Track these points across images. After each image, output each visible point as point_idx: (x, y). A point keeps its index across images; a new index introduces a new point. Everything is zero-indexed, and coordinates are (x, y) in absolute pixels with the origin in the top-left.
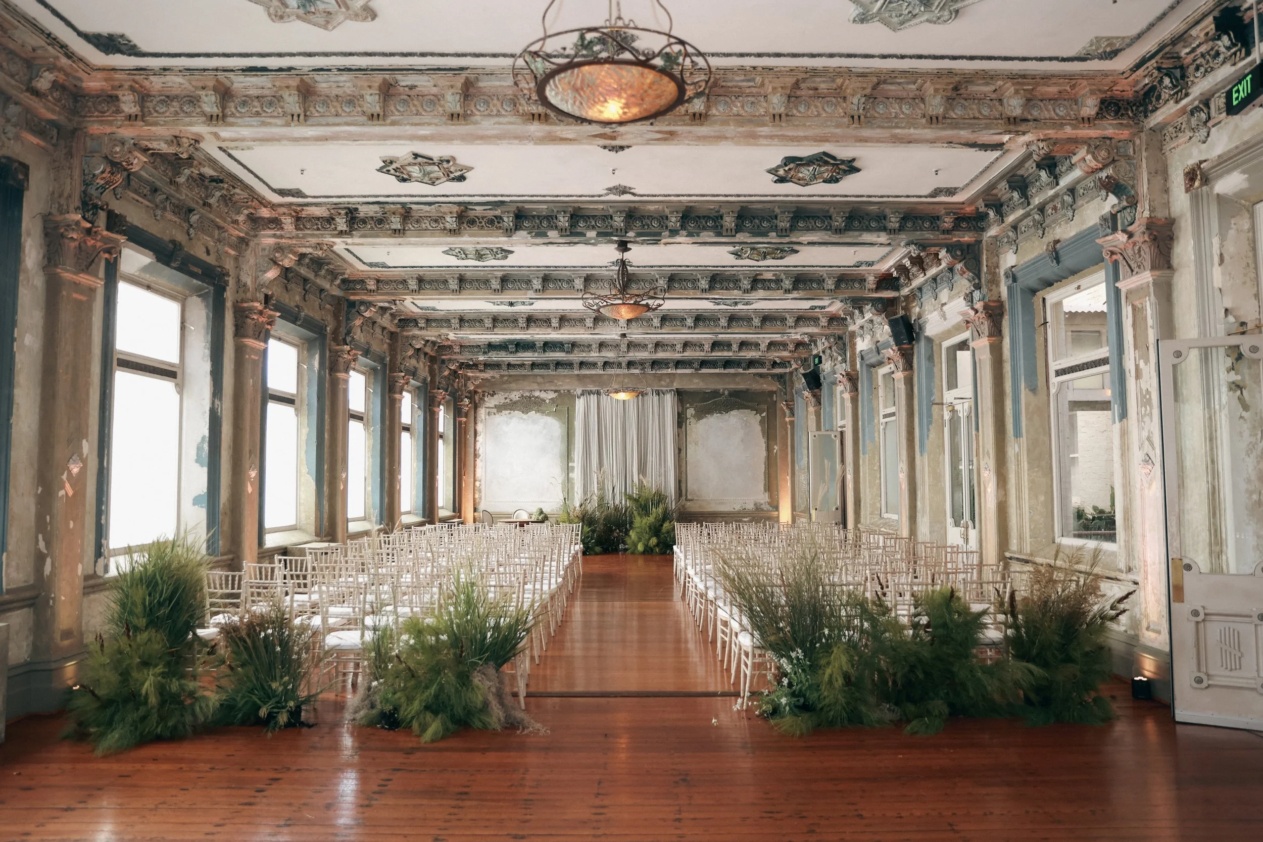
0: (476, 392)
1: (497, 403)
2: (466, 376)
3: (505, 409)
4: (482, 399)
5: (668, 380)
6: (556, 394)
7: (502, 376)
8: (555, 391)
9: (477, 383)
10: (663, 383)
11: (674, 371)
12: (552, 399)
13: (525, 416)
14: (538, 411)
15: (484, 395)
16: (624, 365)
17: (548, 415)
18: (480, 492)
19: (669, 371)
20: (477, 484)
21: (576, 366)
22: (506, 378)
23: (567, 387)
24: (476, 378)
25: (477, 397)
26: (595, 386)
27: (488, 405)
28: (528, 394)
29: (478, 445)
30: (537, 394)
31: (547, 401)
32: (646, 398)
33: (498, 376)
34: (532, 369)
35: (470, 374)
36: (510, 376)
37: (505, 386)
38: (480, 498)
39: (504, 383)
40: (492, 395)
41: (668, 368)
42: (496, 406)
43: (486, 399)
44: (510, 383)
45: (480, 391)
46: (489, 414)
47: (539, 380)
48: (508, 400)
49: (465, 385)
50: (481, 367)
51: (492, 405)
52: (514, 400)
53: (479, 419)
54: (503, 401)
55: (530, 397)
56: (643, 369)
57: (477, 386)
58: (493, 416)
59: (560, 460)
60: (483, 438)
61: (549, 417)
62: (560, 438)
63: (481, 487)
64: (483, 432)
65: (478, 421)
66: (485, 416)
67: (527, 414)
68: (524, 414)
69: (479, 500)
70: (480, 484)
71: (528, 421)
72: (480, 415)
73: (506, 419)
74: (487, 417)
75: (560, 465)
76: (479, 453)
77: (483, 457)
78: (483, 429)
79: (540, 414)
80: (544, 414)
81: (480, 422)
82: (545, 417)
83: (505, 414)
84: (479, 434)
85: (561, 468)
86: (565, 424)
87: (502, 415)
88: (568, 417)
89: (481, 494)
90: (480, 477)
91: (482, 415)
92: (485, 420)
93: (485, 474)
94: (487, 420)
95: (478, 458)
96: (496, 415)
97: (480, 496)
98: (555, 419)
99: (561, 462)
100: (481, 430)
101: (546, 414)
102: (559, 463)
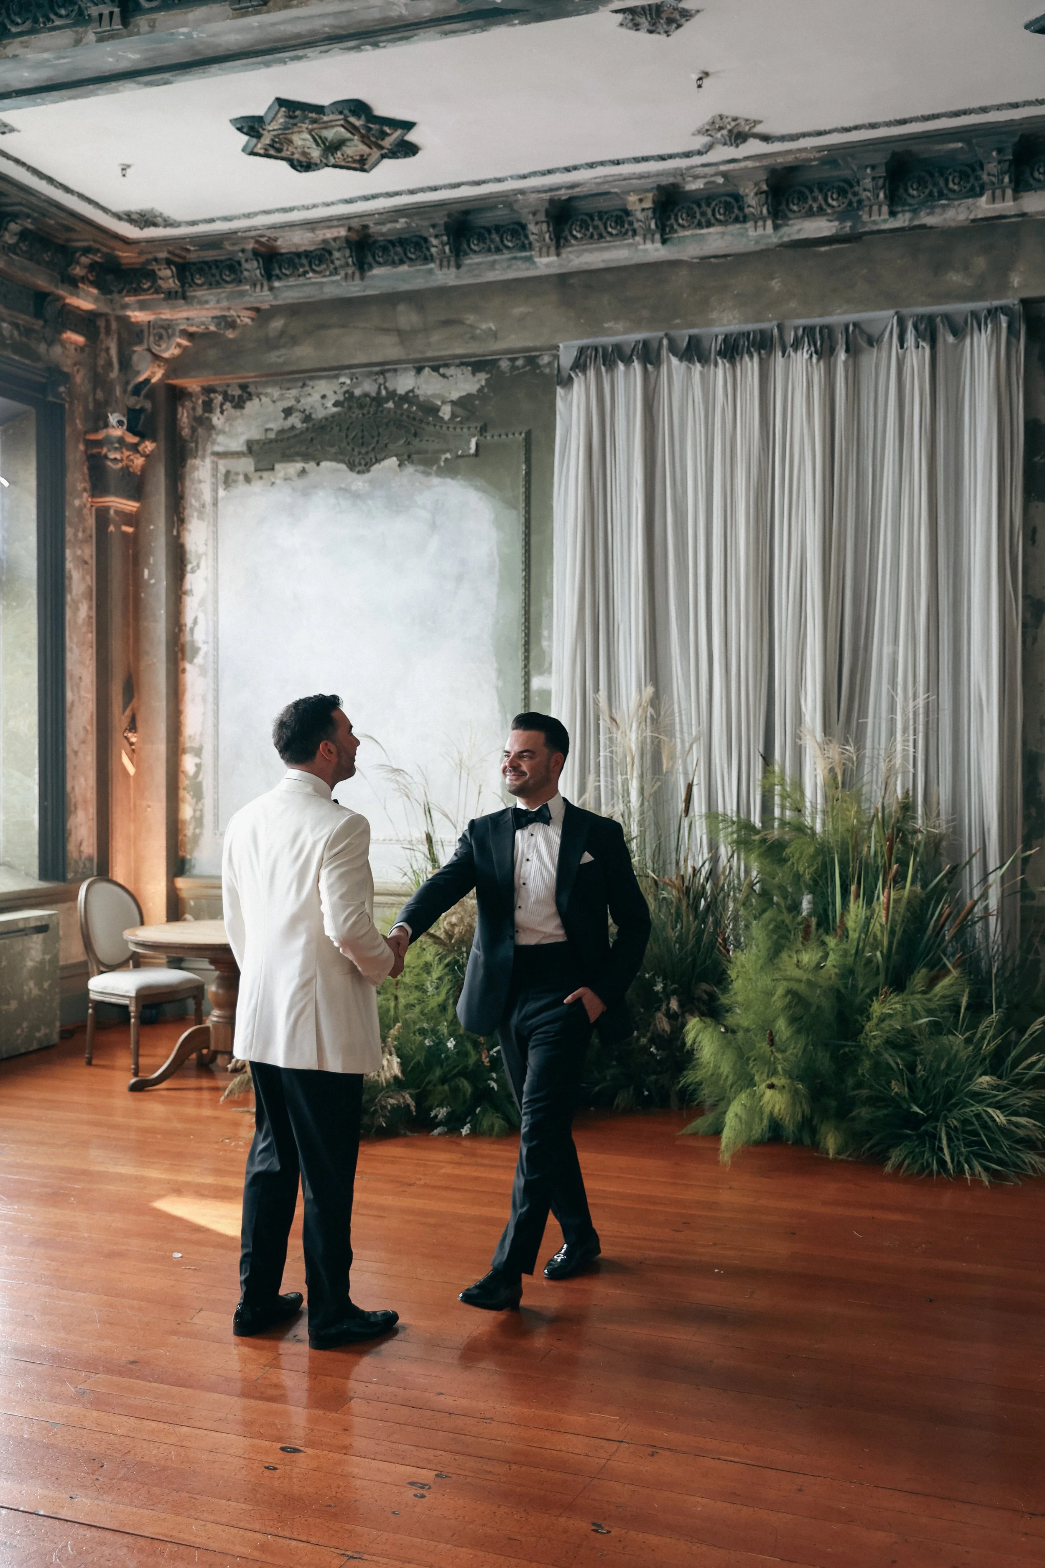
0: (177, 395)
1: (255, 434)
2: (125, 321)
3: (287, 457)
4: (202, 423)
5: (980, 263)
6: (482, 377)
7: (262, 315)
8: (478, 365)
9: (170, 351)
10: (955, 278)
11: (1007, 206)
12: (463, 403)
13: (358, 482)
14: (405, 459)
15: (208, 406)
16: (752, 202)
17: (450, 470)
18: (198, 795)
19: (984, 206)
20: (189, 763)
21: (537, 229)
22: (277, 324)
23: (515, 340)
24: (164, 331)
25: (184, 417)
26: (638, 324)
27: (222, 443)
28: (368, 387)
29: (192, 608)
30: (404, 383)
31: (446, 412)
32: (869, 359)
33: (246, 318)
34: (362, 267)
35: (138, 316)
36: (293, 310)
37: (273, 357)
38: (199, 821)
39: (271, 344)
40: (239, 404)
41: (976, 192)
42: (252, 448)
43: (217, 420)
44: (294, 341)
45: (193, 384)
46: (228, 480)
47: (407, 317)
48: (295, 420)
49: (126, 364)
50: (167, 278)
51: (237, 444)
52: (320, 414)
53: (192, 502)
54: (277, 424)
55: (378, 400)
56: (850, 212)
57: (175, 367)
58: (241, 488)
59: (495, 665)
60: (206, 579)
61: (453, 479)
62: (497, 569)
63: (200, 778)
64: (206, 554)
65: (188, 512)
66: (215, 490)
67: (368, 471)
68: (354, 475)
69: (195, 829)
70: (198, 766)
71: (370, 502)
72: (197, 486)
73: (289, 500)
74: (221, 493)
75: (497, 688)
76: (193, 642)
77: (206, 654)
78: (206, 545)
79: (416, 471)
80: (435, 468)
81: (196, 514)
82: (435, 480)
83: (286, 479)
84: (195, 564)
85: (500, 698)
86: (516, 508)
87: (273, 483)
88: (528, 474)
89: (203, 805)
90: (198, 737)
91: (202, 486)
92: (215, 504)
93: (216, 726)
94: (220, 504)
95: (191, 662)
96: (253, 483)
97: (198, 814)
98: (477, 488)
99: (500, 672)
100: (201, 549)
101: (439, 467)
102: (493, 675)
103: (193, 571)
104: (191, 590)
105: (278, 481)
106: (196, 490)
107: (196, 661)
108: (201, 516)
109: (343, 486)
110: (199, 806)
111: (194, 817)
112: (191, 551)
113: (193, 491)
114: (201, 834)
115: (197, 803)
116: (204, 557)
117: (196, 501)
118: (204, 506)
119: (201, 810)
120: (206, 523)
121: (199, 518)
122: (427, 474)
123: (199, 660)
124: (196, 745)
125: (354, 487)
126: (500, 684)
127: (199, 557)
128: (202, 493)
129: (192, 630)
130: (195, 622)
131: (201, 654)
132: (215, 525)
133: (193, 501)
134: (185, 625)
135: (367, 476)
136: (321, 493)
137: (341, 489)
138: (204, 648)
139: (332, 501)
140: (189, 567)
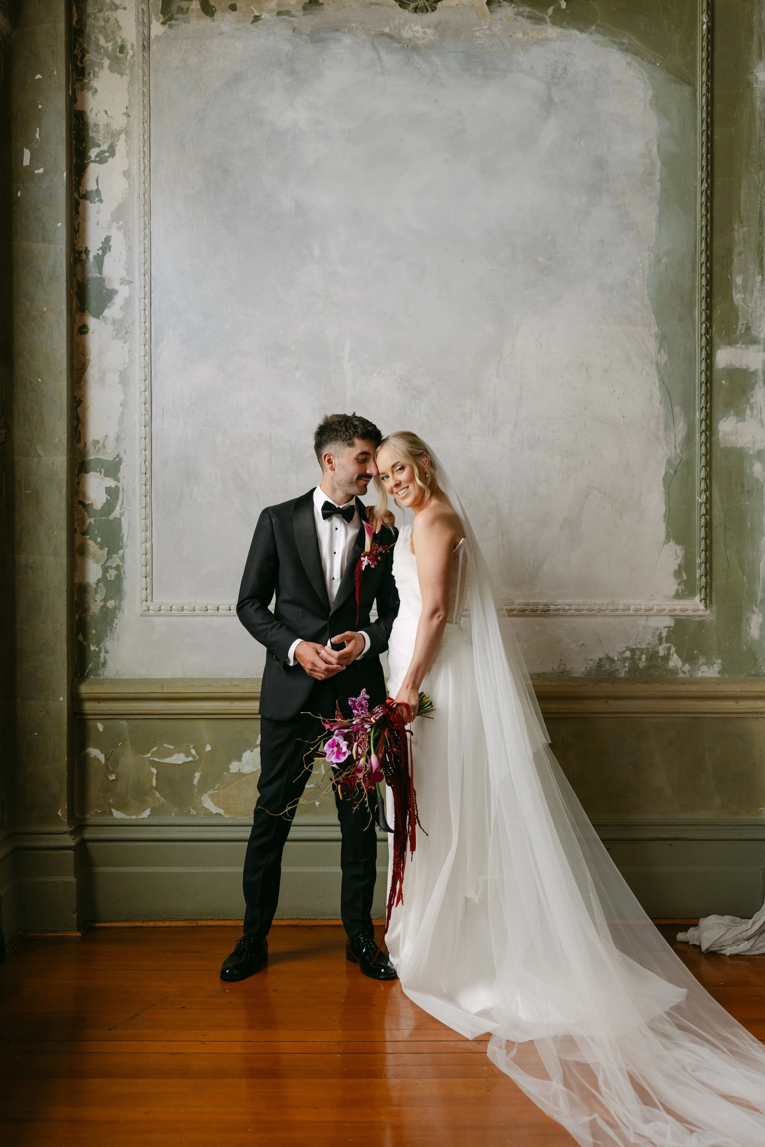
18: (112, 543)
20: (93, 488)
38: (113, 586)
46: (170, 7)
58: (196, 23)
59: (655, 329)
60: (127, 174)
61: (581, 30)
62: (657, 177)
63: (116, 513)
64: (126, 131)
65: (91, 56)
66: (145, 25)
67: (434, 9)
68: (407, 14)
69: (105, 600)
70: (113, 493)
71: (435, 59)
72: (108, 14)
73: (287, 48)
74: (157, 28)
75: (657, 364)
76: (102, 280)
77: (128, 301)
78: (128, 115)
79: (518, 14)
80: (550, 11)
81: (107, 62)
82: (551, 31)
83: (279, 13)
84: (105, 147)
85: (662, 380)
86: (691, 83)
87: (257, 19)
88: (711, 30)
89: (122, 558)
90: (111, 442)
91: (120, 14)
92: (146, 47)
93: (149, 424)
94: (153, 48)
95: (98, 316)
96: (218, 15)
97: (112, 574)
98: (625, 49)
99: (663, 339)
100: (118, 122)
101: (558, 10)
102: (652, 345)
103: (102, 159)
104: (98, 191)
105: (265, 16)
106: (107, 20)
107: (107, 312)
108: (117, 66)
109: (387, 30)
110: (115, 561)
111: (104, 579)
112: (96, 125)
113: (102, 23)
114: (117, 608)
115: (109, 555)
116: (123, 137)
117: (107, 39)
118: (122, 49)
119: (118, 568)
120: (126, 78)
121: (111, 69)
122: (538, 21)
123: (113, 311)
124: (109, 456)
125: (406, 34)
126: (664, 358)
127: (114, 135)
128: (120, 28)
129: (100, 260)
130: (106, 245)
131: (118, 300)
132: (146, 84)
133: (102, 41)
134: (87, 251)
135: (430, 17)
136: (347, 40)
137: (383, 34)
138: (123, 292)
139: (368, 54)
140: (93, 153)
